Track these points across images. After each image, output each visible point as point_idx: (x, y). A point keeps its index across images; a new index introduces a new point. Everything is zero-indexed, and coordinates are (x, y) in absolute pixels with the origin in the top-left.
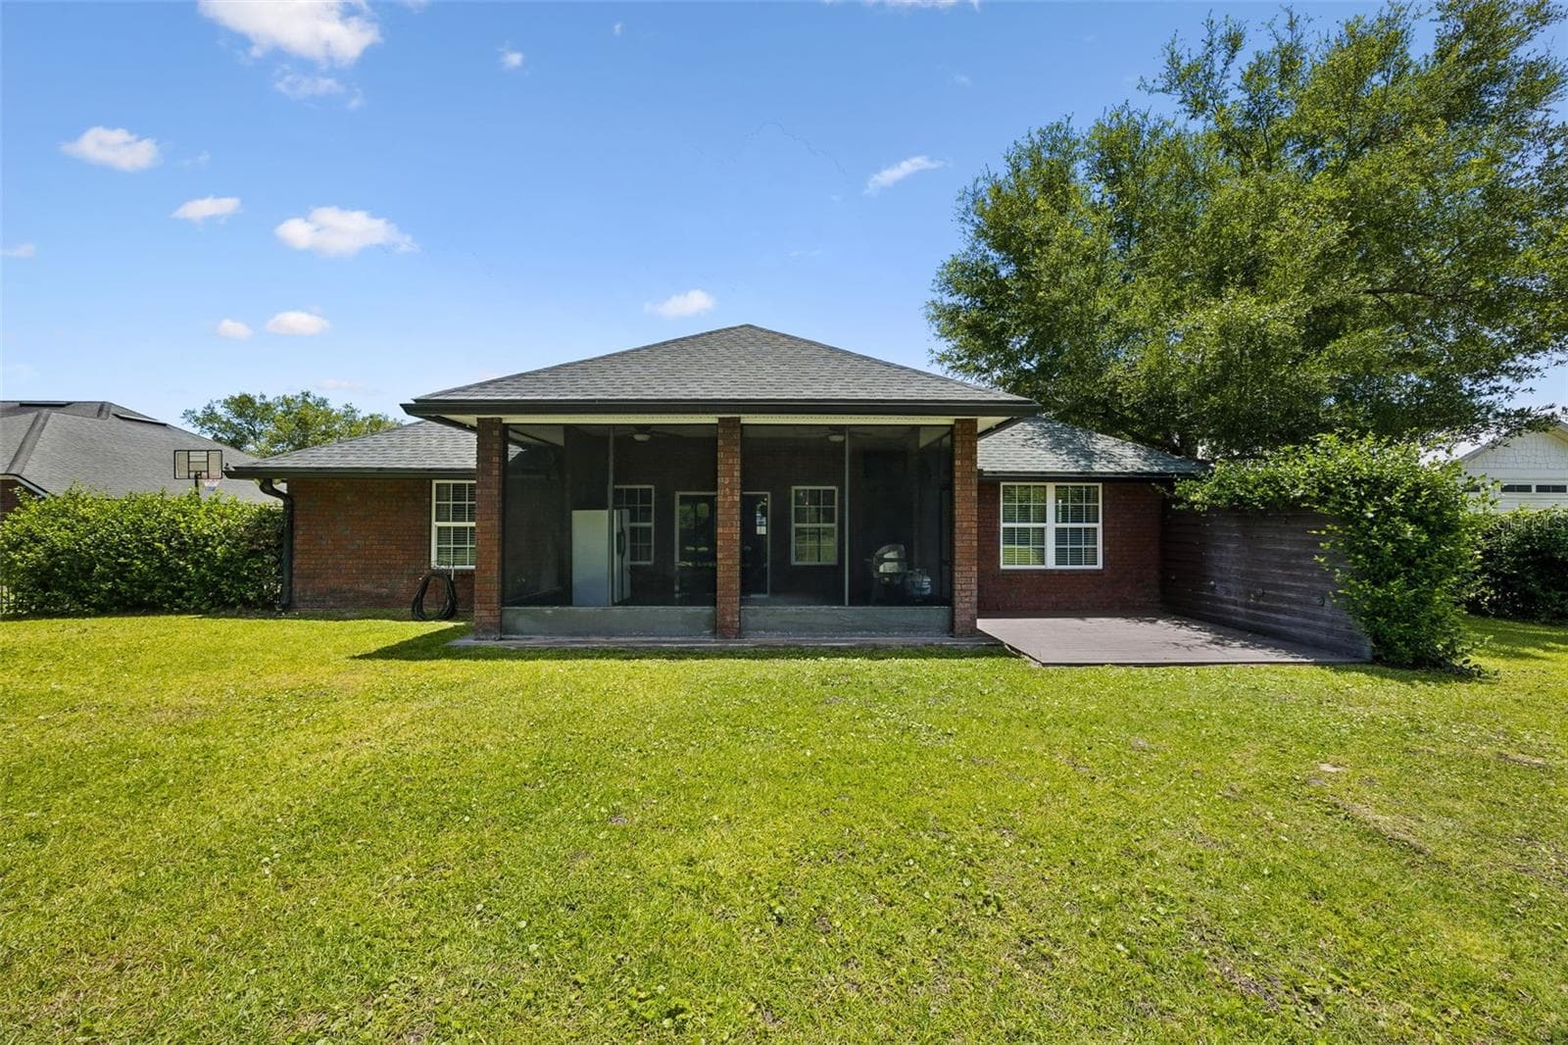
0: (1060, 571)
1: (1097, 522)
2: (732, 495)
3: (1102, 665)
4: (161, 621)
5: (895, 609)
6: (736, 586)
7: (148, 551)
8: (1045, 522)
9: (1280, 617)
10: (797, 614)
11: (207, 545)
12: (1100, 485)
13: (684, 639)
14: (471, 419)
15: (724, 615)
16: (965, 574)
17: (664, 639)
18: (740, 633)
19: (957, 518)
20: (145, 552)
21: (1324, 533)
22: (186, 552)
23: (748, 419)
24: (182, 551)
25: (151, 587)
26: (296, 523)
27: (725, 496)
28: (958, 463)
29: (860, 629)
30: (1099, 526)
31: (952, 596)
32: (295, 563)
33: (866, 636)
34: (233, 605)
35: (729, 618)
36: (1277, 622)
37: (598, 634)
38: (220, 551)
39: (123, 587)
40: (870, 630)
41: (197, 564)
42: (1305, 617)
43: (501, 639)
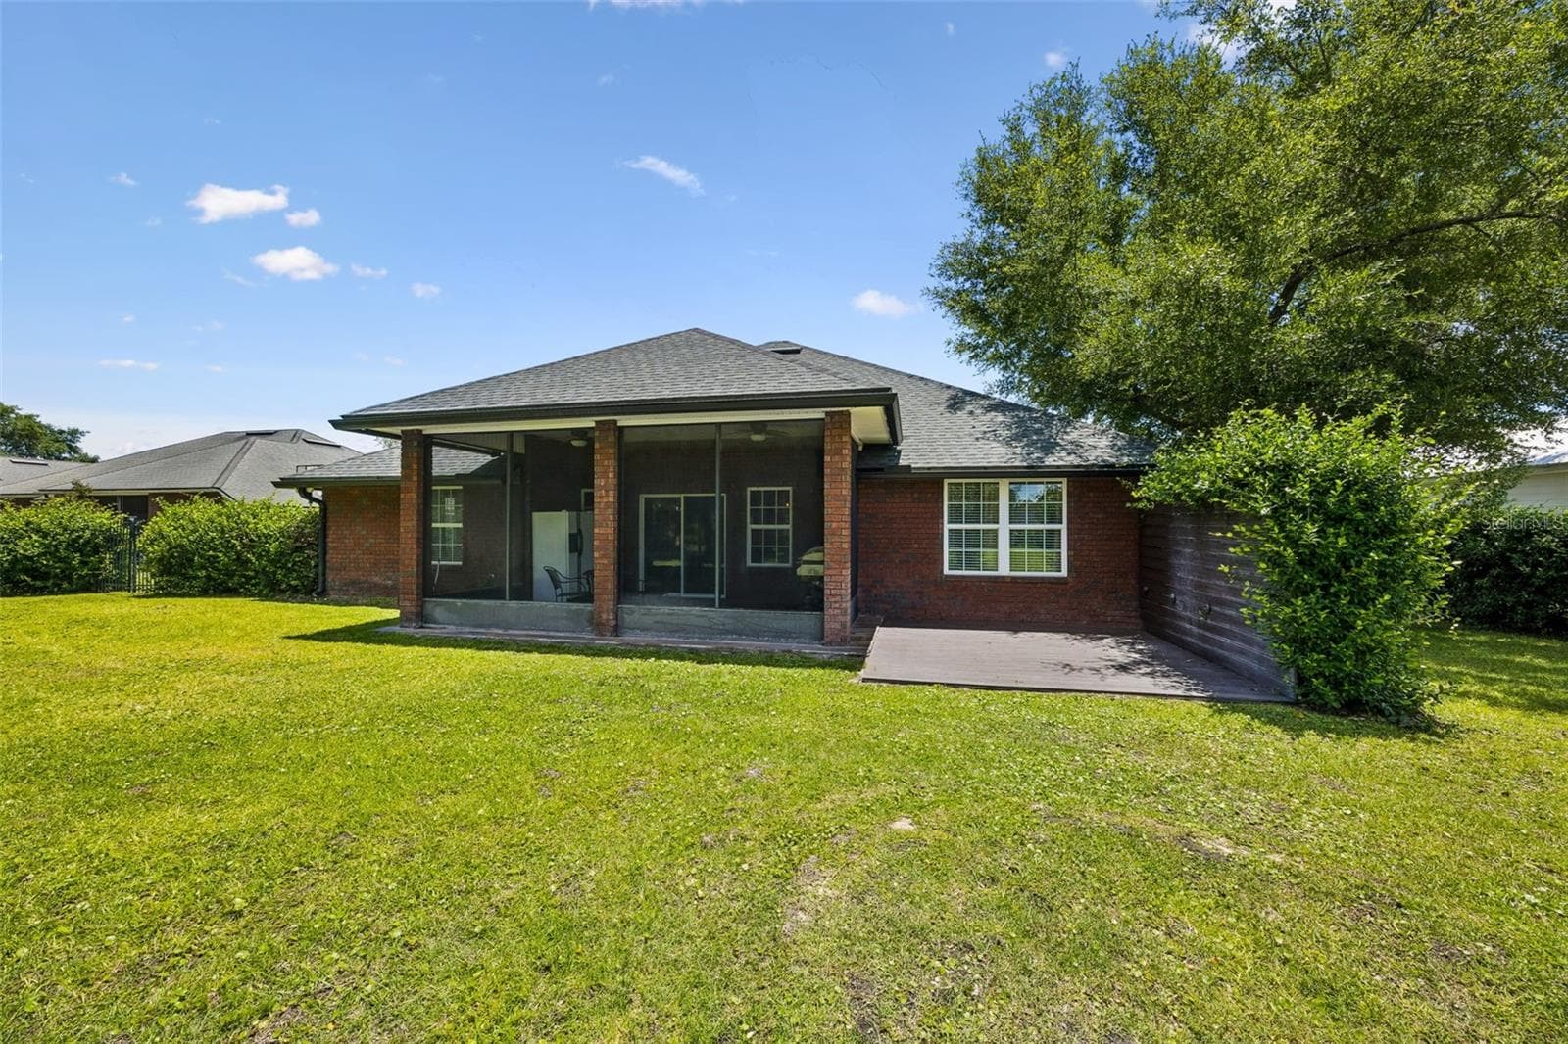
0: (1014, 578)
1: (1061, 523)
2: (607, 496)
3: (930, 684)
4: (238, 602)
5: (765, 614)
6: (611, 585)
7: (229, 547)
8: (997, 523)
9: (1224, 639)
10: (669, 614)
11: (267, 542)
12: (1065, 480)
13: (568, 634)
14: (397, 430)
15: (600, 613)
16: (833, 578)
17: (551, 633)
18: (617, 630)
19: (826, 518)
20: (227, 547)
21: (1229, 535)
22: (253, 547)
23: (624, 421)
24: (250, 547)
25: (230, 574)
26: (329, 524)
27: (601, 497)
28: (827, 459)
29: (728, 632)
30: (1063, 527)
31: (822, 601)
32: (328, 557)
33: (735, 640)
34: (283, 591)
35: (604, 616)
36: (1222, 646)
37: (498, 626)
38: (273, 547)
39: (214, 574)
40: (740, 635)
41: (259, 557)
42: (1242, 641)
43: (422, 627)
